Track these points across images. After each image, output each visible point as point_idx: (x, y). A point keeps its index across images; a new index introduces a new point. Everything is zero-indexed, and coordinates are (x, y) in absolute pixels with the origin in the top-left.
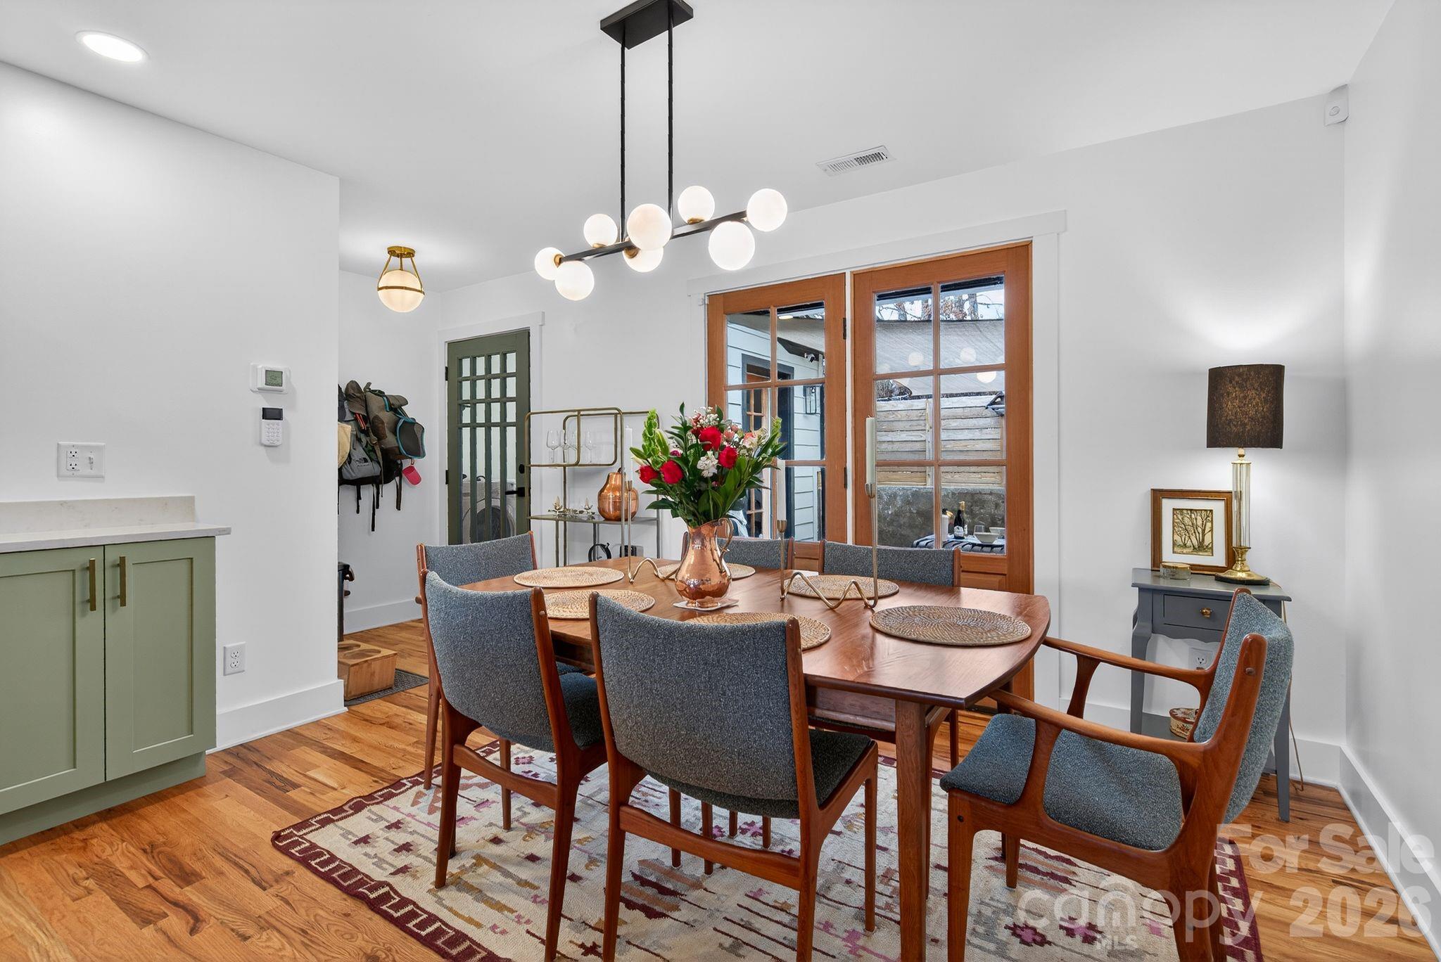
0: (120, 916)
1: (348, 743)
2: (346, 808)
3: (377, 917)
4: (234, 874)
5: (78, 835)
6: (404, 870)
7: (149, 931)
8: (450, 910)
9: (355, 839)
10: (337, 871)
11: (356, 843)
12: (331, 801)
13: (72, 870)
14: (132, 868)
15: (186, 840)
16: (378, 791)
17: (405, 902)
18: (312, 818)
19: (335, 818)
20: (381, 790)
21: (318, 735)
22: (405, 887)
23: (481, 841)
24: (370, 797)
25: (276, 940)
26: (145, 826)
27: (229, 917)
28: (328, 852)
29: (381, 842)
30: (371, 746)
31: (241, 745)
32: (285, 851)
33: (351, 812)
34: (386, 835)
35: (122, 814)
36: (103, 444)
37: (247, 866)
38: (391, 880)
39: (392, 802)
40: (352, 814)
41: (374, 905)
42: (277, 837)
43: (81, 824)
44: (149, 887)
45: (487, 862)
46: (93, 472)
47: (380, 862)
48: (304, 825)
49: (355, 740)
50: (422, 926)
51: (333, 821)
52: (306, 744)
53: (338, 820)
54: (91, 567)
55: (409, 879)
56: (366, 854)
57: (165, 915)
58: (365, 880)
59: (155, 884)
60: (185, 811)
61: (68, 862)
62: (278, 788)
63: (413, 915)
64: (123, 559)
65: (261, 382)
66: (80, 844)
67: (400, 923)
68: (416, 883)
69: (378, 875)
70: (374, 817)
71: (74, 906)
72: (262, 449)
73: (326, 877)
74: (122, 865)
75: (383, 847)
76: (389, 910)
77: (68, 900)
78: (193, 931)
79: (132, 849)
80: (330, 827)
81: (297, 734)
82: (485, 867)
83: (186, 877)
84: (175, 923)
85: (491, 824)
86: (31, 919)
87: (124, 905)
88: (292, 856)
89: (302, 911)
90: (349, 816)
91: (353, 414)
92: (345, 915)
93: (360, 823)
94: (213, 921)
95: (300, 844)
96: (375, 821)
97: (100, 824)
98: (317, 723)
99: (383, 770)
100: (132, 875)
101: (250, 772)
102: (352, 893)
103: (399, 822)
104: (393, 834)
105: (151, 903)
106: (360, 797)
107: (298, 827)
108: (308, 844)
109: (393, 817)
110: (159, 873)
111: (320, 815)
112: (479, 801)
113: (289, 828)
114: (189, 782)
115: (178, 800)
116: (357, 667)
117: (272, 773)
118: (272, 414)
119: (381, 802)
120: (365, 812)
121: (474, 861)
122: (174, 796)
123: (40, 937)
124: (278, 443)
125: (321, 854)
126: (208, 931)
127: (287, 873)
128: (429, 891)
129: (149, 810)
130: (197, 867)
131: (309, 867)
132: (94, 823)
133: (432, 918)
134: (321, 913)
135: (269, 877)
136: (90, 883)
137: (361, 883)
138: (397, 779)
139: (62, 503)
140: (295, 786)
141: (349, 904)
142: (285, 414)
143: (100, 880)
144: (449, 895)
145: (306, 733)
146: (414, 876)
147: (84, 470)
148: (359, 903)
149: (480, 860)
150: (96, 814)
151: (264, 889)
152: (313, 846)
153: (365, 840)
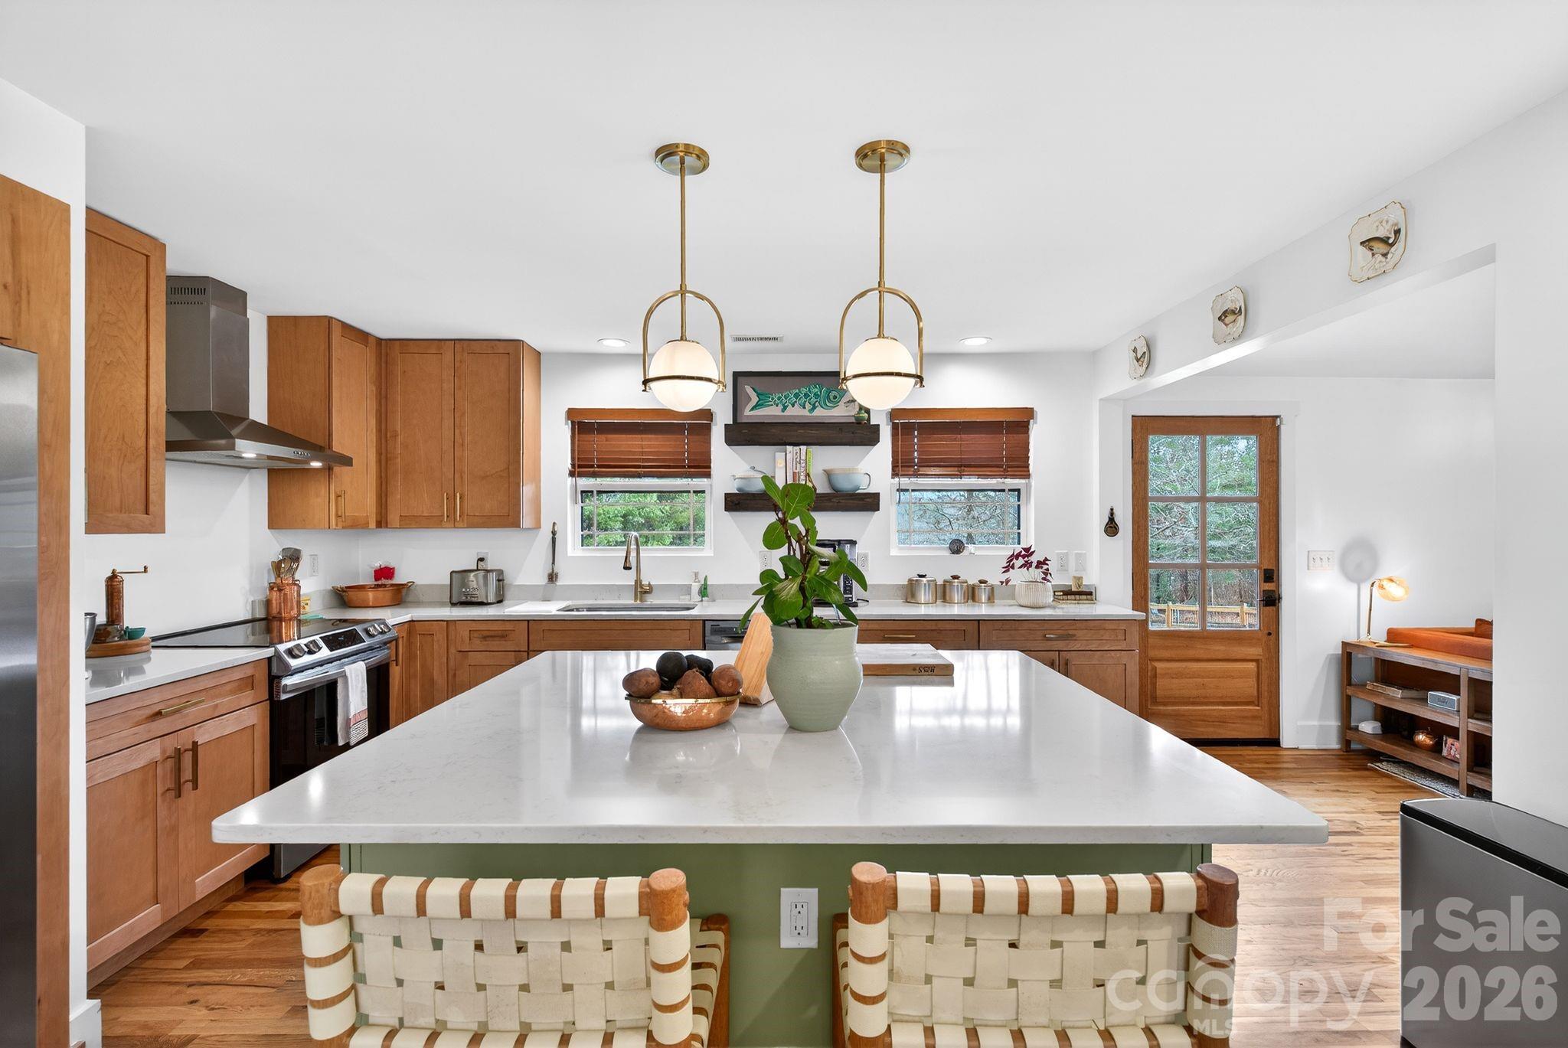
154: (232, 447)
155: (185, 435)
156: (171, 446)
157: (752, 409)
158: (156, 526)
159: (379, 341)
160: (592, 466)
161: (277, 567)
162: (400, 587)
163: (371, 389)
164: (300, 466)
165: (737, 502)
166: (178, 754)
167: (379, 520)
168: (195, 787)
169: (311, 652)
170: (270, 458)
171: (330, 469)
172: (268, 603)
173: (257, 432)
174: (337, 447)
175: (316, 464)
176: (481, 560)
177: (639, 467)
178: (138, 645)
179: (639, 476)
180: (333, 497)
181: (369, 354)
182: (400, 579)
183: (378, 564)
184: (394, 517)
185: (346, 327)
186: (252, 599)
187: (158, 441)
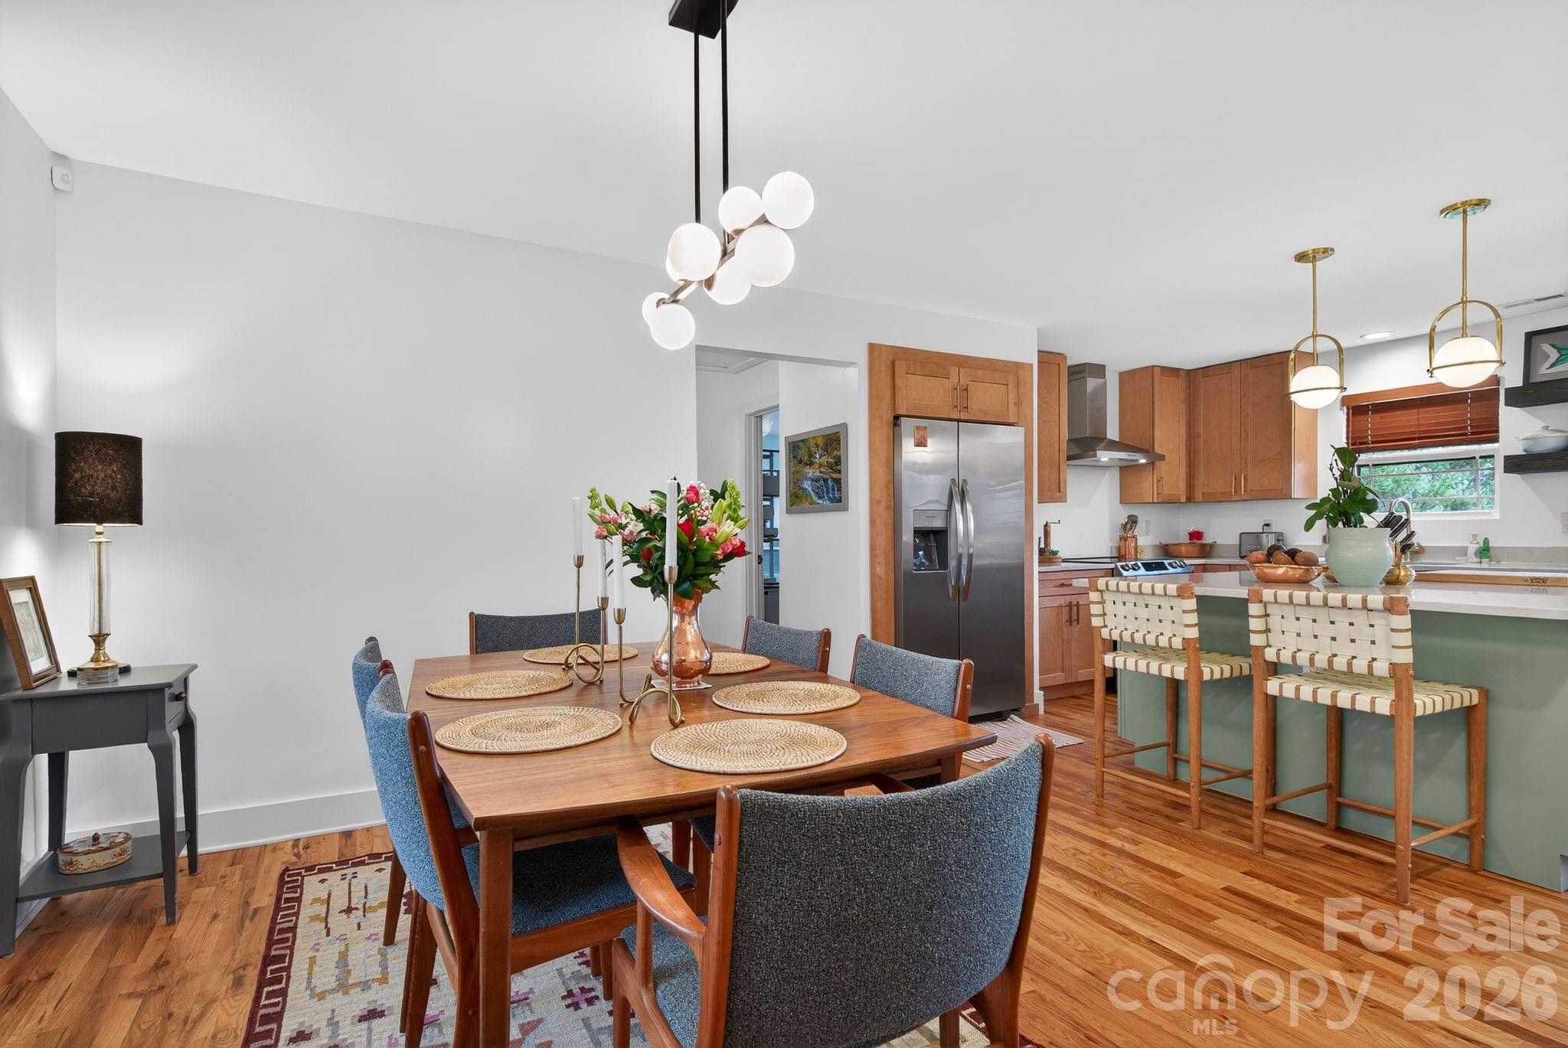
154: (1096, 456)
155: (1076, 451)
156: (1070, 458)
157: (1552, 366)
158: (1062, 499)
159: (1189, 371)
160: (1366, 443)
161: (1124, 526)
162: (1204, 546)
163: (1182, 407)
164: (1134, 463)
165: (1516, 465)
166: (1070, 605)
167: (1188, 496)
168: (1078, 623)
169: (1134, 569)
170: (1120, 459)
171: (1153, 463)
172: (1119, 548)
173: (1112, 445)
174: (1158, 450)
175: (1143, 461)
176: (1267, 525)
177: (1413, 439)
178: (1056, 558)
179: (1414, 447)
180: (1155, 481)
181: (1180, 383)
182: (1207, 540)
183: (1191, 529)
184: (1198, 494)
185: (1163, 368)
186: (1111, 545)
187: (1063, 456)
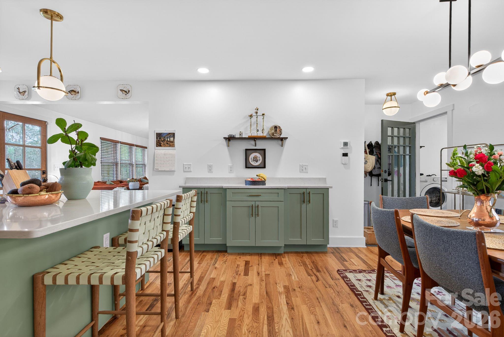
0: (305, 272)
1: (363, 255)
2: (357, 271)
3: (356, 298)
4: (327, 274)
5: (301, 254)
6: (367, 291)
7: (309, 277)
8: (376, 306)
9: (357, 279)
10: (350, 283)
11: (357, 280)
12: (354, 268)
13: (300, 261)
14: (309, 264)
15: (320, 264)
16: (368, 270)
17: (364, 298)
18: (348, 270)
19: (354, 272)
20: (369, 270)
21: (356, 251)
22: (365, 295)
23: (394, 295)
24: (365, 271)
25: (332, 291)
26: (313, 258)
27: (324, 282)
28: (349, 279)
29: (364, 283)
30: (370, 259)
31: (337, 247)
32: (339, 274)
33: (358, 272)
34: (365, 281)
35: (309, 254)
36: (308, 164)
37: (331, 274)
38: (363, 292)
39: (370, 274)
40: (358, 273)
41: (356, 295)
42: (338, 271)
43: (302, 253)
44: (311, 269)
45: (392, 300)
46: (306, 171)
47: (361, 287)
48: (346, 270)
49: (366, 255)
50: (367, 305)
51: (353, 272)
52: (352, 252)
53: (354, 273)
54: (304, 193)
55: (368, 294)
56: (358, 283)
57: (313, 276)
58: (356, 289)
59: (312, 269)
60: (321, 257)
61: (299, 259)
62: (342, 260)
63: (365, 302)
64: (310, 192)
65: (342, 146)
66: (301, 256)
67: (362, 302)
68: (369, 296)
69: (360, 289)
70: (364, 276)
71: (298, 267)
72: (343, 165)
73: (347, 284)
74: (308, 263)
75: (364, 284)
76: (360, 298)
77: (298, 266)
78: (317, 281)
79: (310, 261)
80: (351, 273)
81: (351, 249)
82: (391, 301)
83: (318, 271)
84: (314, 278)
85: (399, 292)
86: (292, 266)
87: (307, 271)
88: (340, 276)
89: (339, 288)
90: (357, 273)
91: (376, 152)
92: (349, 294)
93: (360, 276)
94: (321, 281)
95: (343, 274)
96: (364, 277)
97: (306, 254)
98: (357, 248)
99: (371, 266)
100: (309, 266)
101: (337, 254)
102: (352, 290)
103: (370, 280)
104: (368, 282)
105: (311, 272)
106: (362, 270)
107: (344, 270)
108: (345, 275)
109: (369, 278)
110: (313, 267)
111: (350, 270)
112: (398, 284)
113: (342, 270)
114: (323, 252)
115: (321, 255)
116: (370, 235)
117: (342, 256)
118: (345, 155)
119: (367, 273)
120: (362, 274)
121: (389, 298)
122: (320, 253)
123: (293, 270)
124: (346, 163)
125: (348, 279)
126: (320, 282)
127: (338, 279)
128: (372, 299)
129: (315, 255)
130: (321, 269)
131: (344, 280)
132: (305, 253)
133: (370, 305)
134: (344, 291)
135: (335, 278)
136: (302, 264)
137: (355, 289)
138: (374, 269)
139: (300, 178)
140: (347, 261)
141: (351, 292)
142: (349, 155)
143: (303, 265)
144: (377, 303)
145: (354, 250)
146: (369, 294)
147: (304, 171)
148: (353, 293)
149: (390, 299)
150: (305, 252)
151: (333, 280)
152: (346, 276)
153: (360, 280)
